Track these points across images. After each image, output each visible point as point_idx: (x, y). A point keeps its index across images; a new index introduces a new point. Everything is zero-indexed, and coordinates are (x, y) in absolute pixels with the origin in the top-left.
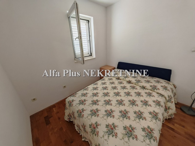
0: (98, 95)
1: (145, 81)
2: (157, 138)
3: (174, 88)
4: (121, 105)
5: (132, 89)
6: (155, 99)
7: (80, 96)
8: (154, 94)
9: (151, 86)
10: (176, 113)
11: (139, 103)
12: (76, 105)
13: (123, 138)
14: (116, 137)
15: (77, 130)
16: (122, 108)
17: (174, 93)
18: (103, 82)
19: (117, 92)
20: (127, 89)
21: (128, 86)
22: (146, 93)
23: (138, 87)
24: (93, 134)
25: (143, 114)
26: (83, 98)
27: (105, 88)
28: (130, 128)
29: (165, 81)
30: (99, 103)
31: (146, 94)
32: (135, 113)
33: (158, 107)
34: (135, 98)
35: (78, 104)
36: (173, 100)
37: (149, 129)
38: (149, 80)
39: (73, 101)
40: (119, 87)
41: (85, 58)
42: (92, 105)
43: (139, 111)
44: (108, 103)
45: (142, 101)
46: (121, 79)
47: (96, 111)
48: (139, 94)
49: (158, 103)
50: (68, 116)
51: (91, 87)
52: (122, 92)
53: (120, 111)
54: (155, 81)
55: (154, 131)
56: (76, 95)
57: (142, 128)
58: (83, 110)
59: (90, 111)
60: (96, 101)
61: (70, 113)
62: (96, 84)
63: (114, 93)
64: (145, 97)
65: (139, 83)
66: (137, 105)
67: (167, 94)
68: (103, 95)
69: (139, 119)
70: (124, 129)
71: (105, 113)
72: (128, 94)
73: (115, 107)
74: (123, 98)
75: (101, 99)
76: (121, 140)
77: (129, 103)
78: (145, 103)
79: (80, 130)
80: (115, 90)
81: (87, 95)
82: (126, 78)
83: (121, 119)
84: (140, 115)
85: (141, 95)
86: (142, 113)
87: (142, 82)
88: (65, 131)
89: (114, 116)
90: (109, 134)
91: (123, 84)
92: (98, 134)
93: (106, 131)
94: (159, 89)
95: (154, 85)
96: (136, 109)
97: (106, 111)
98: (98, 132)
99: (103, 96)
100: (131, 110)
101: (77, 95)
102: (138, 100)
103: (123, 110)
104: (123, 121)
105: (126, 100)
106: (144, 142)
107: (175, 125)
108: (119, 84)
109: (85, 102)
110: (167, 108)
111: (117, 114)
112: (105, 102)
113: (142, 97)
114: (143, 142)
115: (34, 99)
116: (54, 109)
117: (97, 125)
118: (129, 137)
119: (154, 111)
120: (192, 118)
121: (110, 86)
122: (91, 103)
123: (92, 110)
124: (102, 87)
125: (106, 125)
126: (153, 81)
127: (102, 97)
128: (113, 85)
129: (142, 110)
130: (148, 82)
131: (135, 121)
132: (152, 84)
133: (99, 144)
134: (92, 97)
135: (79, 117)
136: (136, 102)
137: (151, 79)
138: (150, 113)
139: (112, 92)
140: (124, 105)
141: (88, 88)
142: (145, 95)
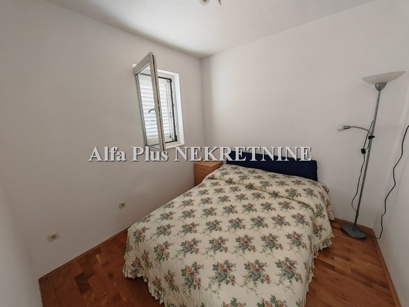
0: (194, 214)
1: (277, 182)
2: (302, 275)
3: (325, 193)
4: (238, 229)
5: (256, 199)
6: (295, 212)
7: (158, 219)
8: (294, 204)
9: (287, 191)
10: (334, 237)
11: (269, 221)
12: (151, 238)
13: (246, 284)
14: (233, 284)
15: (153, 295)
16: (241, 233)
17: (326, 200)
18: (202, 189)
19: (229, 206)
20: (247, 199)
21: (249, 193)
22: (280, 204)
23: (266, 195)
24: (190, 287)
25: (277, 239)
26: (165, 223)
27: (207, 201)
28: (257, 265)
29: (309, 181)
30: (197, 228)
31: (280, 206)
32: (264, 238)
33: (301, 225)
34: (262, 213)
35: (156, 234)
36: (325, 213)
37: (288, 263)
38: (284, 180)
39: (144, 230)
40: (232, 196)
41: (166, 144)
42: (183, 234)
43: (271, 235)
44: (214, 226)
45: (273, 219)
46: (235, 183)
47: (192, 243)
48: (268, 207)
49: (300, 219)
50: (133, 265)
51: (178, 201)
52: (239, 205)
53: (236, 239)
54: (293, 182)
55: (295, 265)
56: (149, 219)
57: (276, 263)
58: (167, 245)
59: (182, 246)
60: (191, 226)
61: (137, 259)
62: (188, 195)
63: (224, 208)
64: (279, 212)
65: (267, 187)
66: (266, 225)
67: (313, 202)
68: (203, 213)
69: (271, 248)
70: (246, 268)
71: (210, 246)
72: (249, 208)
73: (228, 232)
74: (241, 216)
75: (201, 221)
76: (242, 286)
77: (253, 223)
78: (280, 221)
79: (160, 292)
80: (225, 202)
81: (172, 216)
82: (245, 180)
83: (241, 252)
84: (272, 241)
85: (272, 207)
86: (274, 238)
87: (272, 185)
88: (125, 301)
89: (226, 249)
90: (220, 281)
91: (240, 190)
92: (199, 284)
93: (214, 275)
94: (300, 195)
95: (292, 189)
96: (265, 232)
97: (211, 242)
98: (199, 281)
99: (203, 215)
100: (257, 235)
101: (152, 219)
102: (268, 216)
103: (242, 236)
104: (244, 255)
105: (246, 218)
106: (280, 285)
107: (336, 258)
108: (233, 192)
109: (170, 230)
110: (318, 228)
111: (231, 244)
112: (209, 225)
113: (273, 211)
114: (278, 285)
115: (54, 237)
116: (98, 256)
117: (196, 267)
118: (255, 280)
119: (295, 233)
120: (360, 243)
121: (215, 197)
122: (182, 229)
123: (186, 243)
124: (201, 200)
125: (214, 265)
126: (291, 182)
127: (201, 217)
128: (222, 195)
129: (275, 232)
130: (282, 183)
131: (264, 253)
132: (289, 188)
133: (203, 304)
134: (183, 219)
135: (160, 260)
136: (264, 220)
137: (287, 178)
138: (289, 236)
139: (219, 208)
140: (244, 227)
141: (172, 203)
142: (278, 207)
